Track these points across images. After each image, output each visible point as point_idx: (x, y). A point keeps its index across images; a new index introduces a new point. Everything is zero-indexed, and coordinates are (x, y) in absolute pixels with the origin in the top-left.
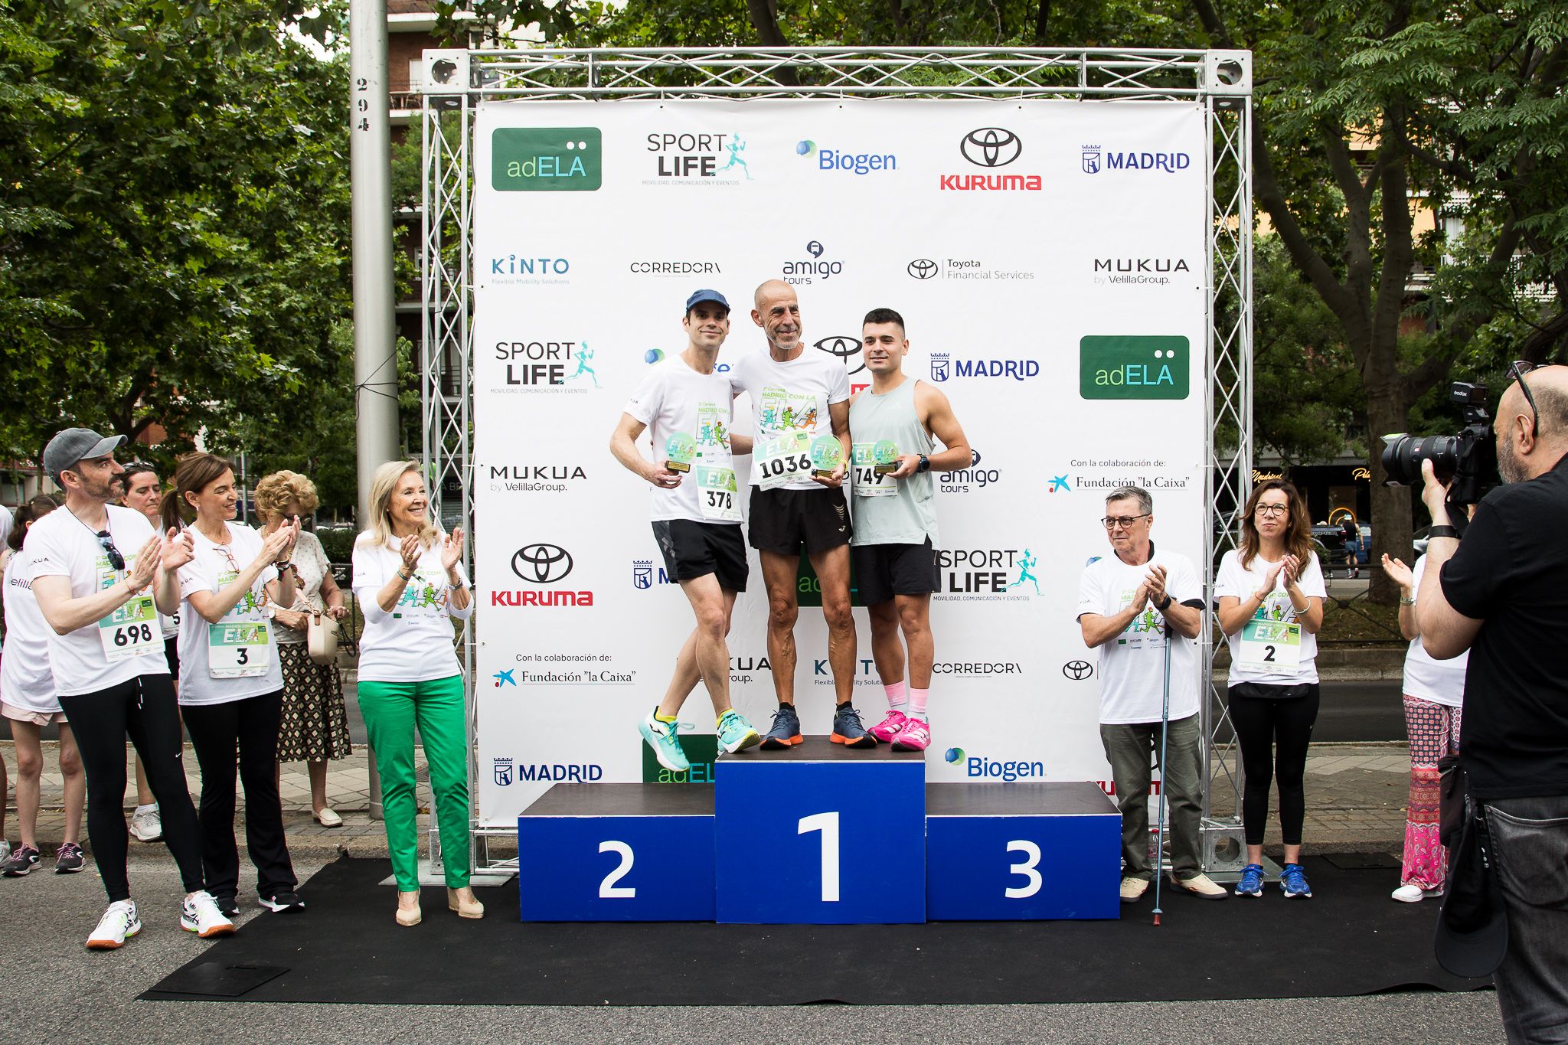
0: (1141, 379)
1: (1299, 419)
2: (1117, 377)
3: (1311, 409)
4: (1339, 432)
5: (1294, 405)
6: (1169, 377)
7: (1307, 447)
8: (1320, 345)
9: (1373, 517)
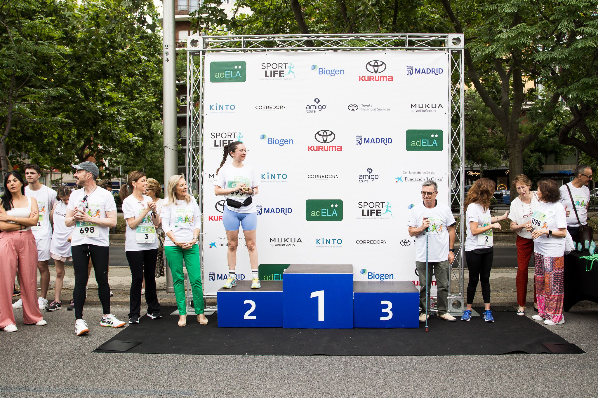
0: (426, 144)
1: (486, 153)
2: (418, 143)
3: (490, 150)
4: (500, 158)
5: (484, 149)
6: (436, 144)
7: (489, 163)
8: (493, 128)
9: (510, 189)
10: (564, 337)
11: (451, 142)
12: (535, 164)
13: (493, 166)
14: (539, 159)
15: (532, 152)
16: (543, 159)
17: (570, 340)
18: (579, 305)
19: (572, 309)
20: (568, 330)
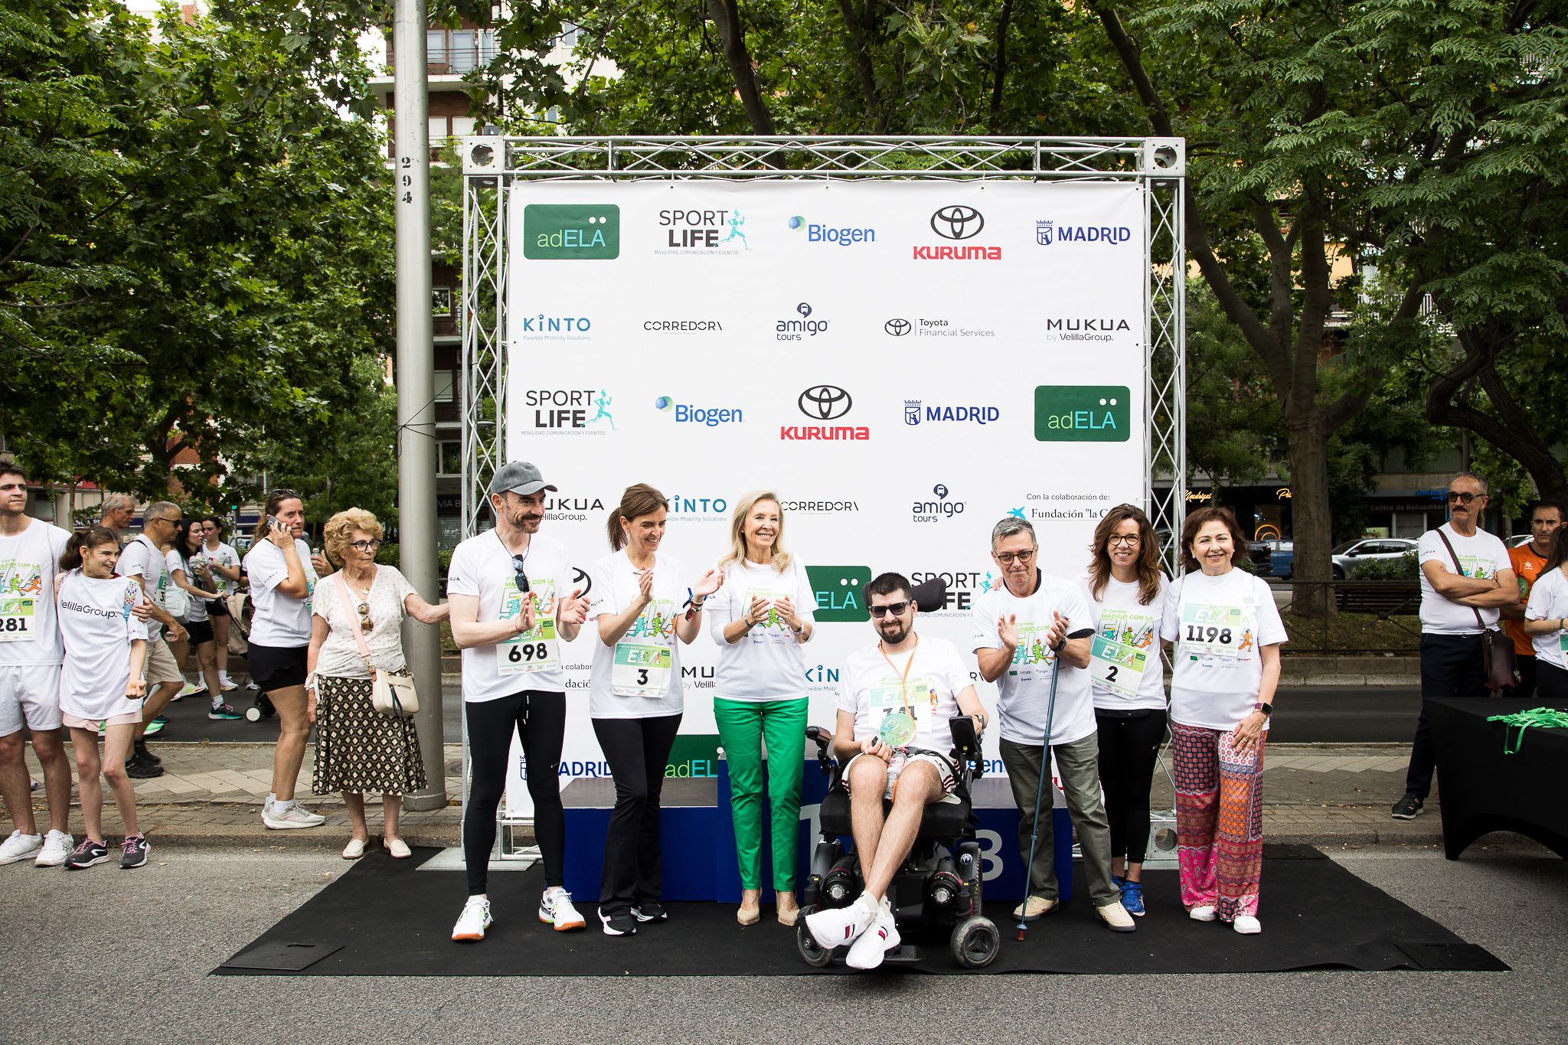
0: (1087, 423)
1: (1227, 445)
2: (1067, 422)
3: (1238, 436)
4: (1264, 456)
5: (1222, 432)
6: (1112, 422)
7: (1235, 470)
8: (1246, 378)
9: (1295, 538)
10: (1450, 928)
11: (1150, 418)
12: (1354, 472)
13: (1244, 476)
14: (1365, 460)
15: (1346, 441)
16: (1375, 459)
17: (1469, 935)
18: (1485, 844)
19: (1466, 853)
20: (1460, 908)
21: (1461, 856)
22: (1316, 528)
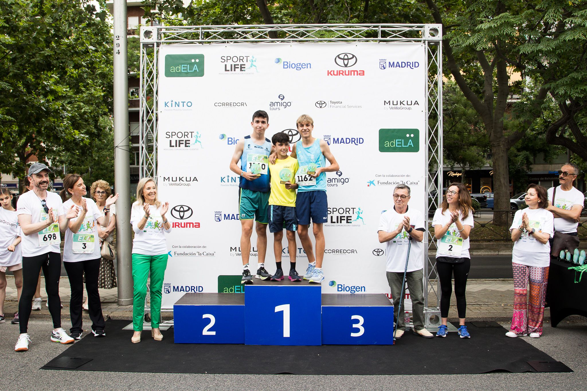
0: (401, 145)
1: (468, 152)
2: (392, 144)
3: (472, 148)
4: (484, 157)
5: (466, 147)
6: (412, 144)
7: (471, 163)
8: (475, 124)
9: (495, 192)
10: (550, 355)
11: (428, 142)
12: (522, 164)
13: (476, 166)
14: (527, 158)
15: (519, 150)
16: (531, 158)
17: (557, 358)
18: (568, 320)
19: (560, 324)
20: (555, 347)
21: (558, 325)
22: (503, 188)
